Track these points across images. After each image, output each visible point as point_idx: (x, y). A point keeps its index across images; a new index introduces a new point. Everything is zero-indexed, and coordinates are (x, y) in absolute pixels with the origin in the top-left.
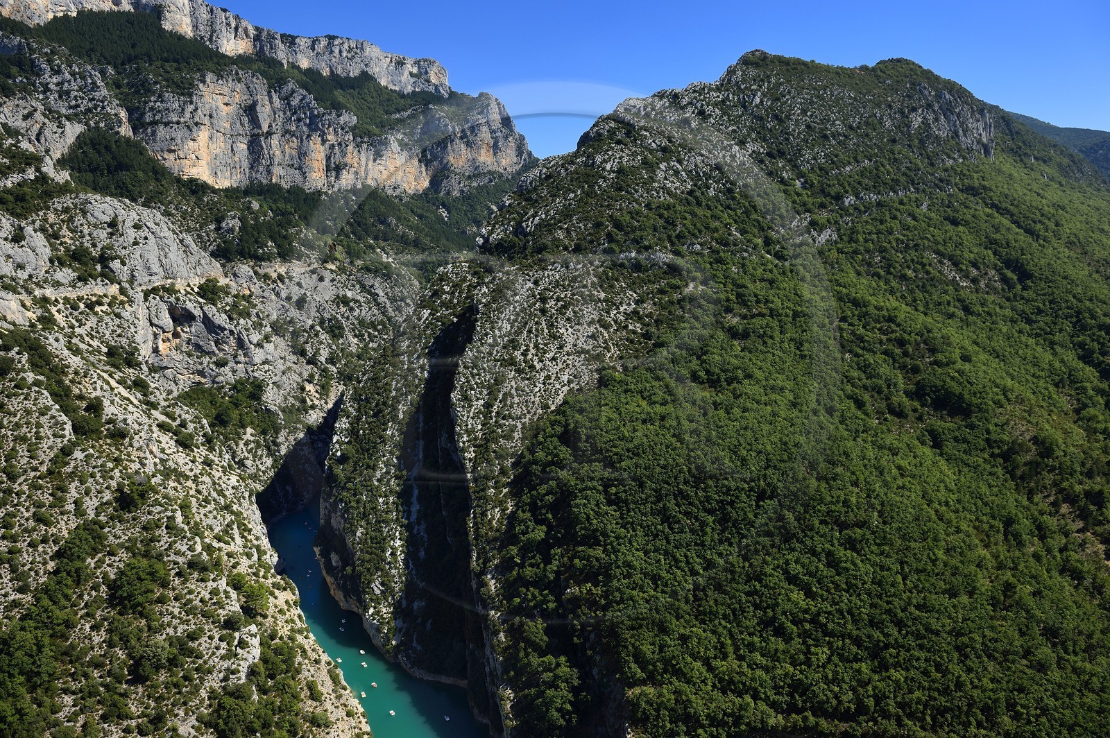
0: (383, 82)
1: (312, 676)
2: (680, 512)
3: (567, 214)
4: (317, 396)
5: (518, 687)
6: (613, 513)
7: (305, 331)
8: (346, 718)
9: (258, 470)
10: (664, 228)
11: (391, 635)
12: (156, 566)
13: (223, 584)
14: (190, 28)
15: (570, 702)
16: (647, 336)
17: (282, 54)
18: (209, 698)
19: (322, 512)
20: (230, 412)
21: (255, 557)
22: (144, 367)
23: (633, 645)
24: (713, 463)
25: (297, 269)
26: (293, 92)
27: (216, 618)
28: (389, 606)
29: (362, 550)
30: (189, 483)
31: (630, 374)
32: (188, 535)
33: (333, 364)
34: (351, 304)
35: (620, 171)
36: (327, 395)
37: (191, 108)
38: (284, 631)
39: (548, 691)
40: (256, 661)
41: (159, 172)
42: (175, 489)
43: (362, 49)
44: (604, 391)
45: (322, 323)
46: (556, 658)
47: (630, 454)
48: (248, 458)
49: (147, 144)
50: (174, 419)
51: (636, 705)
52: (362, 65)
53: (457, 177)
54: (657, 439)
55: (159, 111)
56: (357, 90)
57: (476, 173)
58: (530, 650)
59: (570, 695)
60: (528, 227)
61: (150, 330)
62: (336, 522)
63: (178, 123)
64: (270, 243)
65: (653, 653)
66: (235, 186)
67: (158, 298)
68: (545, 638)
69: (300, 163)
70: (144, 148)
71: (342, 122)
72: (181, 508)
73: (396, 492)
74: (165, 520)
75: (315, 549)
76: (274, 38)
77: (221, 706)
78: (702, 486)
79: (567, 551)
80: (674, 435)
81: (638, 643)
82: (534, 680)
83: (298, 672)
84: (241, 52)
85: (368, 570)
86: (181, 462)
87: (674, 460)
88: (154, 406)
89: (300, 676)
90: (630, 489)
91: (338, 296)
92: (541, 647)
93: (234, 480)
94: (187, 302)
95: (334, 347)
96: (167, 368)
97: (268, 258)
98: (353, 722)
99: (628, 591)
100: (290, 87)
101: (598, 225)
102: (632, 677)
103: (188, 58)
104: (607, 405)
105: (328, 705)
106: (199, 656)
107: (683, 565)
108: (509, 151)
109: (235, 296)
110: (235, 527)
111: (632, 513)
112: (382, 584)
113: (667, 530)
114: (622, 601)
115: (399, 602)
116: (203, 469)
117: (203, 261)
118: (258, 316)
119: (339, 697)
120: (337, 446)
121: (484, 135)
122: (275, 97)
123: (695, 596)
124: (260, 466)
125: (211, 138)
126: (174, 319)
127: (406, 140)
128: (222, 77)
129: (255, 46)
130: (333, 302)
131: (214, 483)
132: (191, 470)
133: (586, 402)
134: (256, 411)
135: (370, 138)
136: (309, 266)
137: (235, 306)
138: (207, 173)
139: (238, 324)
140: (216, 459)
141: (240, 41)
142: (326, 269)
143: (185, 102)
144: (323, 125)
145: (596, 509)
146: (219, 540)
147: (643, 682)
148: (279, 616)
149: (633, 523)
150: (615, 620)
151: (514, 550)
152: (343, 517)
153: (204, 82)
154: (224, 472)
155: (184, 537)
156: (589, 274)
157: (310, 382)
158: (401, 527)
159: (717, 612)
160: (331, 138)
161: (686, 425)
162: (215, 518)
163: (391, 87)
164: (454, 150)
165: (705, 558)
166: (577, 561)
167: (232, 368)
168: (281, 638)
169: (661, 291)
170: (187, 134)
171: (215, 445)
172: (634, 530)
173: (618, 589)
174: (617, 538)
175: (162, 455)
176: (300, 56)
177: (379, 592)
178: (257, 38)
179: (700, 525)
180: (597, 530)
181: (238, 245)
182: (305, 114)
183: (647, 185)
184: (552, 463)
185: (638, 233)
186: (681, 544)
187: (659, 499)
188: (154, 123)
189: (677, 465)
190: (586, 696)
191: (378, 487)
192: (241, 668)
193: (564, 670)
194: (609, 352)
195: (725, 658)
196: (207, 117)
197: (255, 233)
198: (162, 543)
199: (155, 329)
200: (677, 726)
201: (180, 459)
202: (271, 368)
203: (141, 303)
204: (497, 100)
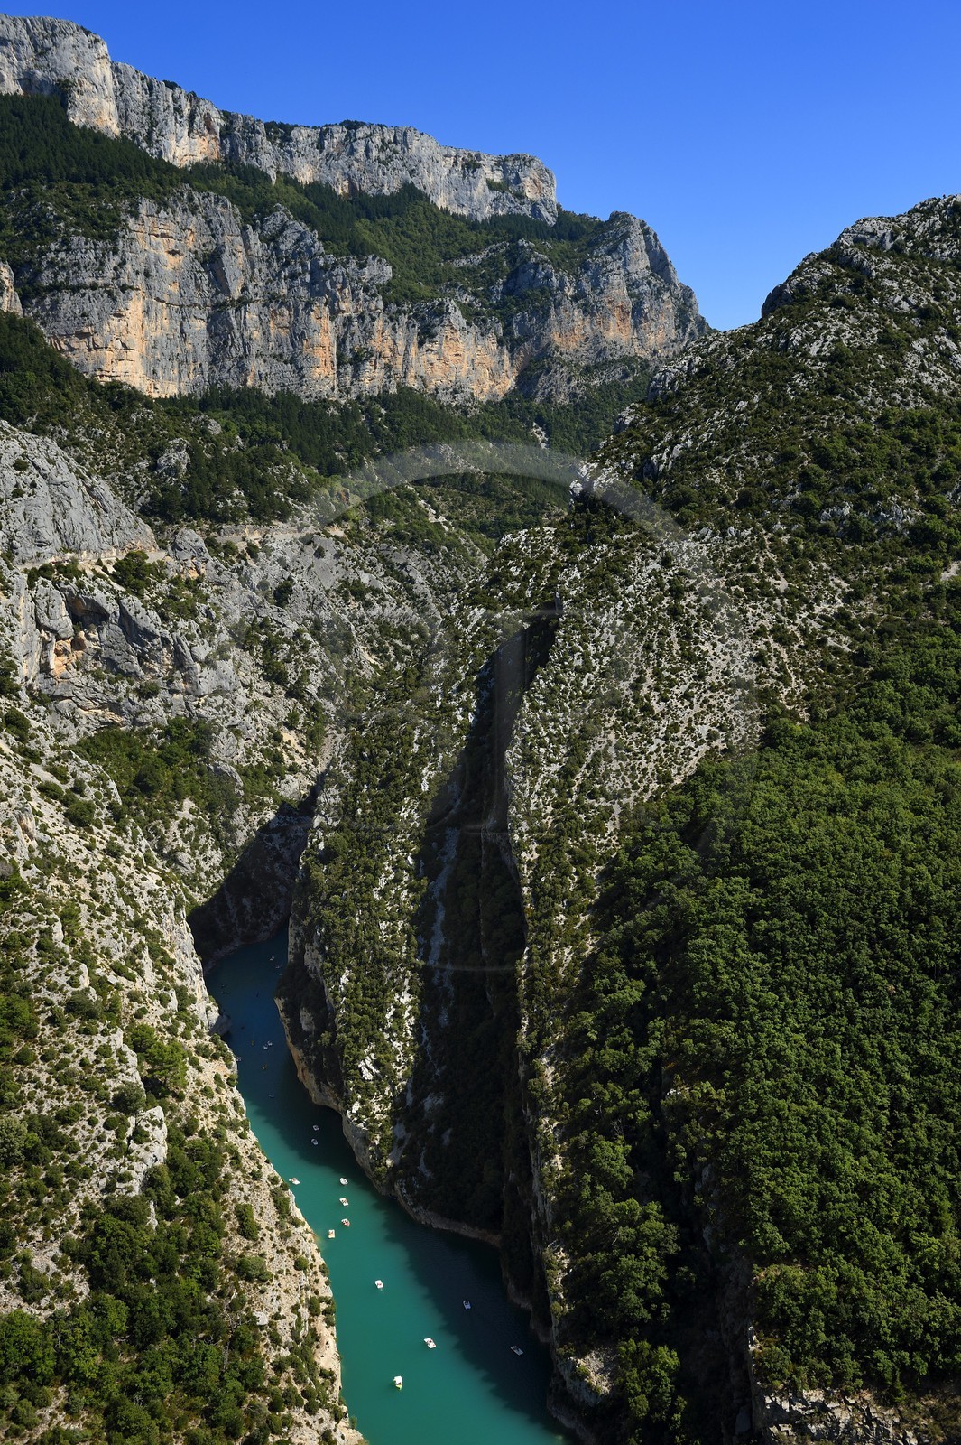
0: (441, 202)
1: (246, 1198)
2: (878, 971)
3: (730, 439)
4: (301, 750)
5: (577, 1248)
6: (758, 964)
7: (286, 641)
8: (293, 1271)
9: (199, 869)
10: (911, 461)
11: (384, 1150)
12: (17, 1005)
13: (117, 1040)
14: (115, 120)
15: (662, 1283)
16: (860, 658)
17: (267, 159)
18: (83, 1216)
19: (291, 941)
20: (159, 773)
21: (174, 1004)
22: (23, 695)
23: (773, 1193)
24: (946, 887)
25: (282, 536)
26: (284, 227)
27: (102, 1091)
28: (386, 1100)
29: (347, 1006)
30: (82, 882)
31: (820, 725)
32: (71, 960)
33: (331, 698)
34: (368, 596)
35: (836, 358)
36: (318, 751)
37: (114, 261)
38: (207, 1122)
39: (623, 1259)
40: (158, 1164)
41: (60, 373)
42: (59, 890)
43: (405, 143)
44: (771, 755)
45: (316, 628)
46: (641, 1203)
47: (799, 865)
48: (183, 850)
49: (43, 323)
50: (65, 780)
51: (769, 1296)
52: (405, 173)
53: (565, 369)
54: (848, 840)
55: (64, 268)
56: (395, 218)
57: (601, 361)
58: (601, 1188)
59: (662, 1269)
60: (660, 462)
61: (37, 635)
62: (312, 959)
63: (94, 287)
64: (236, 492)
65: (806, 1210)
66: (185, 393)
67: (50, 583)
68: (628, 1170)
69: (293, 353)
70: (37, 332)
71: (365, 279)
72: (63, 917)
73: (409, 913)
74: (37, 935)
75: (277, 1001)
76: (254, 131)
77: (99, 1230)
78: (923, 926)
79: (676, 1026)
80: (882, 836)
81: (780, 1190)
82: (602, 1240)
83: (224, 1189)
84: (200, 158)
85: (356, 1039)
86: (71, 847)
87: (875, 879)
88: (34, 757)
89: (226, 1196)
90: (792, 925)
91: (346, 583)
92: (619, 1184)
93: (152, 881)
94: (96, 591)
95: (332, 669)
96: (61, 697)
97: (233, 517)
98: (304, 1279)
99: (771, 1100)
100: (279, 218)
101: (785, 458)
102: (767, 1247)
103: (111, 174)
104: (770, 778)
105: (266, 1247)
106: (73, 1149)
107: (874, 1062)
108: (662, 320)
109: (174, 581)
110: (146, 953)
111: (791, 968)
112: (377, 1064)
113: (851, 1000)
114: (759, 1115)
115: (402, 1095)
116: (105, 860)
117: (124, 523)
118: (208, 614)
119: (285, 1236)
120: (320, 834)
121: (616, 291)
122: (254, 237)
123: (892, 1118)
124: (202, 863)
125: (147, 312)
126: (75, 621)
127: (477, 305)
128: (166, 205)
129: (222, 146)
130: (338, 592)
131: (121, 884)
132: (86, 861)
133: (733, 772)
134: (200, 773)
135: (413, 303)
136: (300, 530)
137: (172, 597)
138: (141, 372)
139: (176, 627)
140: (127, 847)
141: (198, 140)
142: (328, 536)
143: (105, 252)
144: (334, 284)
145: (730, 956)
146: (119, 971)
147: (787, 1259)
148: (202, 1099)
149: (791, 983)
150: (745, 1147)
151: (588, 1018)
152: (321, 950)
153: (136, 215)
154: (138, 867)
155: (64, 964)
156: (762, 547)
157: (290, 728)
158: (413, 971)
159: (930, 1150)
160: (346, 306)
161: (906, 817)
162: (115, 937)
163: (454, 209)
164: (560, 322)
165: (917, 1053)
166: (688, 1042)
167: (164, 700)
168: (202, 1133)
169: (896, 578)
170: (108, 305)
171: (127, 823)
172: (793, 997)
173: (755, 1096)
174: (762, 1007)
175: (41, 836)
176: (298, 161)
177: (369, 1077)
178: (227, 132)
179: (913, 996)
180: (727, 992)
181: (184, 494)
182: (303, 265)
183: (884, 382)
184: (667, 875)
185: (858, 472)
186: (873, 1026)
187: (841, 945)
188: (56, 288)
189: (880, 887)
190: (687, 1273)
191: (379, 903)
192: (133, 1174)
193: (655, 1225)
194: (787, 685)
195: (937, 1232)
196: (142, 276)
197: (213, 475)
198: (30, 970)
199: (43, 634)
200: (838, 1340)
201: (70, 843)
202: (228, 701)
203: (23, 592)
204: (643, 224)
